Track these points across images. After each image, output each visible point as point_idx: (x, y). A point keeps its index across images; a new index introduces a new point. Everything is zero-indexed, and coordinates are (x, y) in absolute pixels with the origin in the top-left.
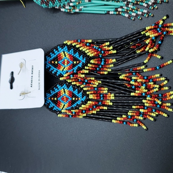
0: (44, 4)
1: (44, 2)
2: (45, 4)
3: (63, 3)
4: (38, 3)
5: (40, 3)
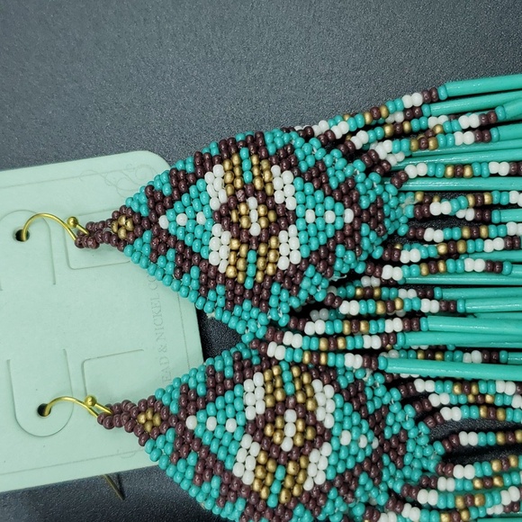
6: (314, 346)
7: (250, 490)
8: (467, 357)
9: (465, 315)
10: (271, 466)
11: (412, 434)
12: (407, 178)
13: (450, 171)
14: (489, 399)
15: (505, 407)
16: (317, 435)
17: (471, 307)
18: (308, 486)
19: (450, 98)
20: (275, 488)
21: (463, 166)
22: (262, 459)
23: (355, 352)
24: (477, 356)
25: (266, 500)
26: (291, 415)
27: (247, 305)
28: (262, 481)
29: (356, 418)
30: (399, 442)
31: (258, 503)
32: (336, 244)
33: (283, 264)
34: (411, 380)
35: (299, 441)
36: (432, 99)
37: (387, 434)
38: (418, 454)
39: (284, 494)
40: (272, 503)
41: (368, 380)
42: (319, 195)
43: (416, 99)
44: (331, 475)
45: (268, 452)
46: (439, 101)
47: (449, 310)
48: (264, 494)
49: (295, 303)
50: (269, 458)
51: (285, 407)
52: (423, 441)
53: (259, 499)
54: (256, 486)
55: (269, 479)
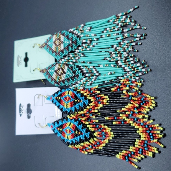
0: (57, 84)
4: (52, 83)
6: (66, 61)
8: (87, 63)
9: (86, 56)
10: (57, 76)
11: (80, 74)
12: (81, 37)
13: (86, 36)
14: (90, 69)
15: (92, 70)
16: (64, 72)
17: (87, 55)
18: (62, 79)
19: (87, 25)
20: (58, 79)
21: (88, 35)
22: (56, 75)
23: (72, 62)
24: (89, 63)
26: (60, 70)
27: (58, 55)
29: (70, 71)
30: (78, 75)
32: (69, 46)
33: (61, 49)
34: (80, 67)
35: (61, 73)
36: (85, 25)
37: (76, 74)
38: (80, 77)
40: (57, 81)
41: (74, 66)
42: (67, 39)
43: (82, 25)
44: (65, 78)
45: (57, 74)
46: (86, 25)
47: (84, 56)
48: (56, 80)
49: (64, 55)
50: (57, 75)
51: (60, 68)
52: (81, 75)
53: (56, 81)
54: (55, 79)
55: (57, 78)
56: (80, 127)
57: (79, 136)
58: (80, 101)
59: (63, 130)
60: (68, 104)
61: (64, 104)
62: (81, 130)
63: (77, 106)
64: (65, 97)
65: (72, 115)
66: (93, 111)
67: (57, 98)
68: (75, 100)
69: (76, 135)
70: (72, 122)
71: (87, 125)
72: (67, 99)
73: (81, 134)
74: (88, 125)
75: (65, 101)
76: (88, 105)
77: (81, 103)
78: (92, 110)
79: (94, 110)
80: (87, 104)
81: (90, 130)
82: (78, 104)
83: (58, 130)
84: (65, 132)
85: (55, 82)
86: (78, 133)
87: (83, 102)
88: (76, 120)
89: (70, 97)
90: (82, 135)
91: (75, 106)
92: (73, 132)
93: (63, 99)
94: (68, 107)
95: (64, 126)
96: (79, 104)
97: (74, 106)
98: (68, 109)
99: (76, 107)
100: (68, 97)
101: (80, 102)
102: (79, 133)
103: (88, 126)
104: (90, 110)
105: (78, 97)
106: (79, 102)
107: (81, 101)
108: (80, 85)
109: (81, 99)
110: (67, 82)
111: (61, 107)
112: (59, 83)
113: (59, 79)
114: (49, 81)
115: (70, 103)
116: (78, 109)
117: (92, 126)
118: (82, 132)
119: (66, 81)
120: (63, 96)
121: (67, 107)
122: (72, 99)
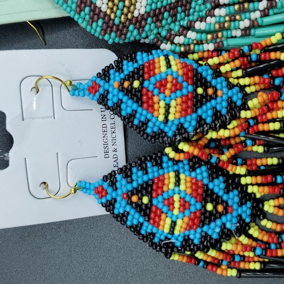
0: (113, 34)
1: (112, 28)
2: (116, 32)
3: (167, 27)
4: (93, 32)
5: (99, 29)
7: (105, 14)
18: (136, 14)
20: (119, 13)
25: (114, 20)
28: (112, 9)
31: (109, 21)
39: (123, 17)
40: (117, 22)
44: (148, 10)
48: (112, 16)
53: (110, 19)
54: (108, 12)
55: (115, 8)
56: (218, 186)
57: (220, 218)
58: (215, 92)
59: (155, 202)
60: (173, 103)
61: (156, 106)
62: (225, 197)
63: (206, 112)
64: (158, 77)
65: (183, 146)
66: (261, 127)
67: (126, 84)
68: (195, 90)
69: (209, 218)
70: (181, 171)
71: (240, 176)
72: (169, 85)
73: (227, 212)
74: (245, 176)
75: (162, 96)
76: (245, 107)
77: (219, 99)
78: (257, 123)
79: (263, 123)
80: (239, 103)
81: (250, 194)
82: (208, 104)
83: (131, 203)
84: (165, 209)
85: (109, 26)
86: (215, 207)
87: (225, 97)
88: (194, 163)
89: (180, 79)
90: (229, 216)
91: (200, 111)
92: (199, 206)
93: (151, 87)
94: (171, 117)
95: (158, 187)
96: (213, 102)
97: (196, 111)
98: (169, 124)
99: (204, 117)
100: (169, 78)
101: (217, 96)
102: (220, 208)
103: (243, 181)
104: (252, 122)
105: (205, 79)
106: (211, 98)
107: (219, 93)
108: (204, 36)
109: (219, 87)
110: (153, 25)
111: (143, 119)
112: (121, 30)
113: (125, 10)
114: (80, 21)
115: (179, 100)
116: (209, 120)
117: (259, 179)
118: (230, 203)
119: (149, 20)
120: (150, 77)
121: (166, 118)
122: (185, 84)
